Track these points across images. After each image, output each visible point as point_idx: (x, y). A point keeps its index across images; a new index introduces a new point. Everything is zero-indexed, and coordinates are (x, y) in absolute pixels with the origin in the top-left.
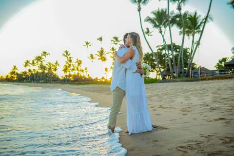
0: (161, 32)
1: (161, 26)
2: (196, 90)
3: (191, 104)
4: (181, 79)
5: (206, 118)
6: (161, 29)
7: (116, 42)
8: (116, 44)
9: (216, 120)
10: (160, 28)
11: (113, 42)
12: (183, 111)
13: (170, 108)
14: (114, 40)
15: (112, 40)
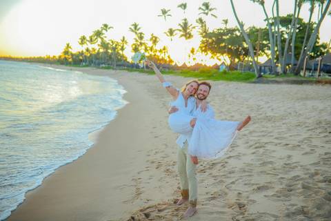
7: (206, 11)
8: (207, 14)
11: (201, 11)
14: (204, 8)
15: (200, 8)
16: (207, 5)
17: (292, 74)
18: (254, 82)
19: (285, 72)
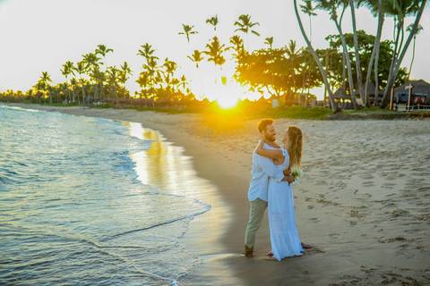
0: (334, 17)
1: (336, 5)
2: (389, 155)
3: (370, 196)
4: (371, 113)
5: (380, 235)
6: (334, 12)
7: (245, 27)
8: (246, 30)
9: (391, 241)
10: (334, 8)
11: (238, 27)
12: (352, 215)
13: (336, 204)
14: (241, 22)
15: (236, 23)
16: (245, 19)
17: (378, 107)
18: (331, 119)
19: (369, 105)
